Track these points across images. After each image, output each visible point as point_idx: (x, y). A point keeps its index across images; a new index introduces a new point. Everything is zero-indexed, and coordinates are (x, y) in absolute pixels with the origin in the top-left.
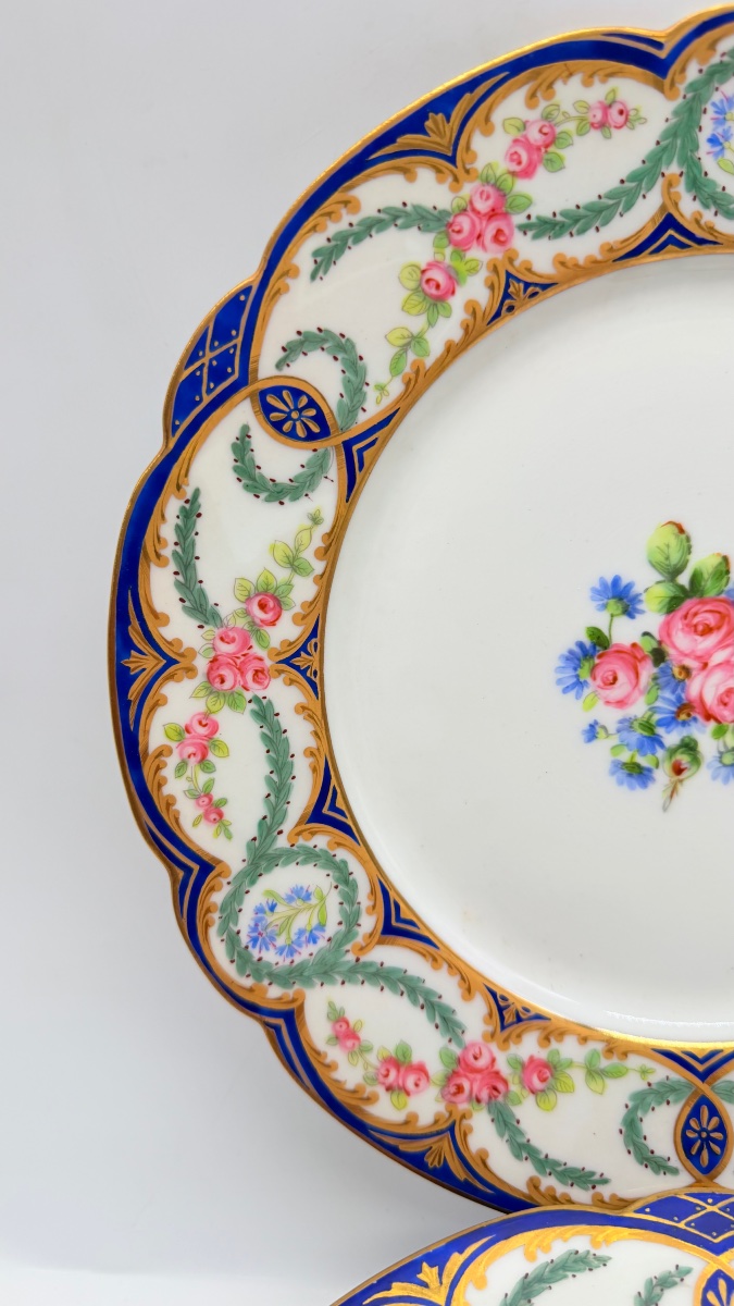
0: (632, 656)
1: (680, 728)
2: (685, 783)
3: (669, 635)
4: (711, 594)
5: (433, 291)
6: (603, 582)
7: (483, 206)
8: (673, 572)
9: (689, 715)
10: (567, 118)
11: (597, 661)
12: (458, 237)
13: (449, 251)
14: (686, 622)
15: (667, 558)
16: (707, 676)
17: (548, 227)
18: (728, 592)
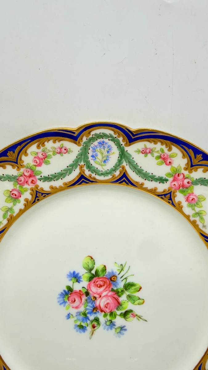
0: (80, 294)
1: (94, 314)
2: (96, 330)
3: (90, 288)
4: (101, 276)
5: (14, 196)
6: (70, 273)
7: (27, 174)
8: (90, 270)
9: (96, 311)
10: (50, 151)
11: (69, 295)
12: (21, 182)
13: (18, 186)
14: (95, 284)
15: (88, 266)
16: (101, 299)
17: (47, 179)
18: (106, 275)
